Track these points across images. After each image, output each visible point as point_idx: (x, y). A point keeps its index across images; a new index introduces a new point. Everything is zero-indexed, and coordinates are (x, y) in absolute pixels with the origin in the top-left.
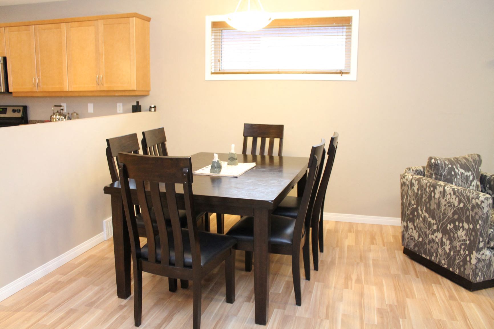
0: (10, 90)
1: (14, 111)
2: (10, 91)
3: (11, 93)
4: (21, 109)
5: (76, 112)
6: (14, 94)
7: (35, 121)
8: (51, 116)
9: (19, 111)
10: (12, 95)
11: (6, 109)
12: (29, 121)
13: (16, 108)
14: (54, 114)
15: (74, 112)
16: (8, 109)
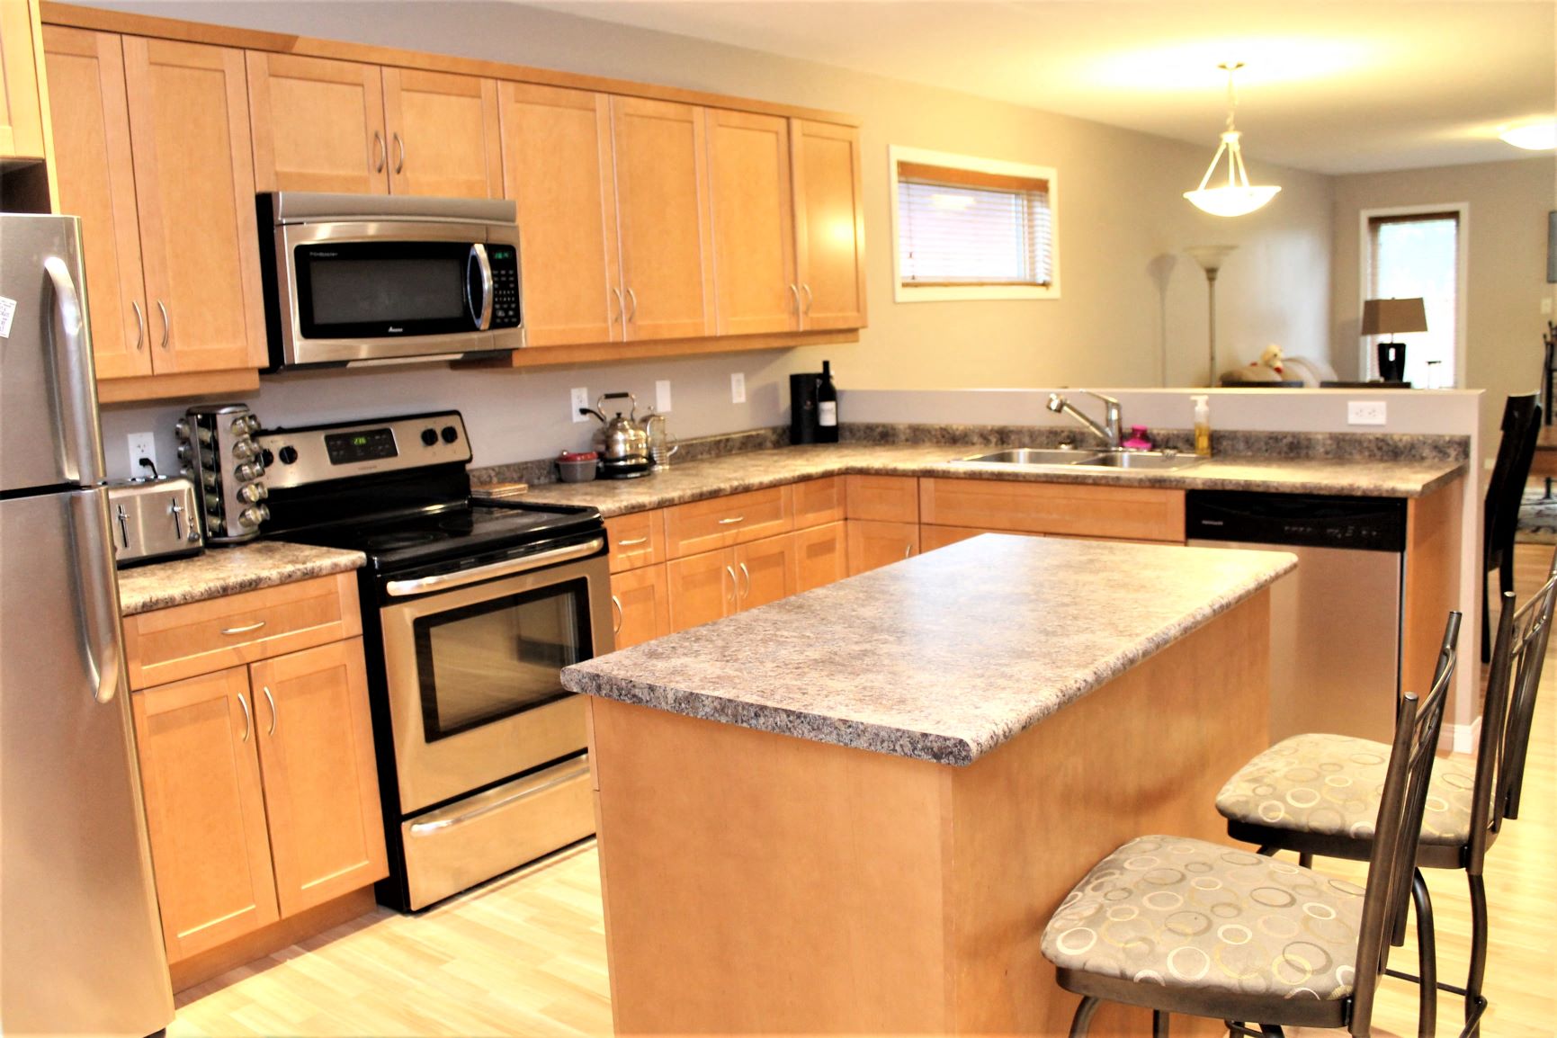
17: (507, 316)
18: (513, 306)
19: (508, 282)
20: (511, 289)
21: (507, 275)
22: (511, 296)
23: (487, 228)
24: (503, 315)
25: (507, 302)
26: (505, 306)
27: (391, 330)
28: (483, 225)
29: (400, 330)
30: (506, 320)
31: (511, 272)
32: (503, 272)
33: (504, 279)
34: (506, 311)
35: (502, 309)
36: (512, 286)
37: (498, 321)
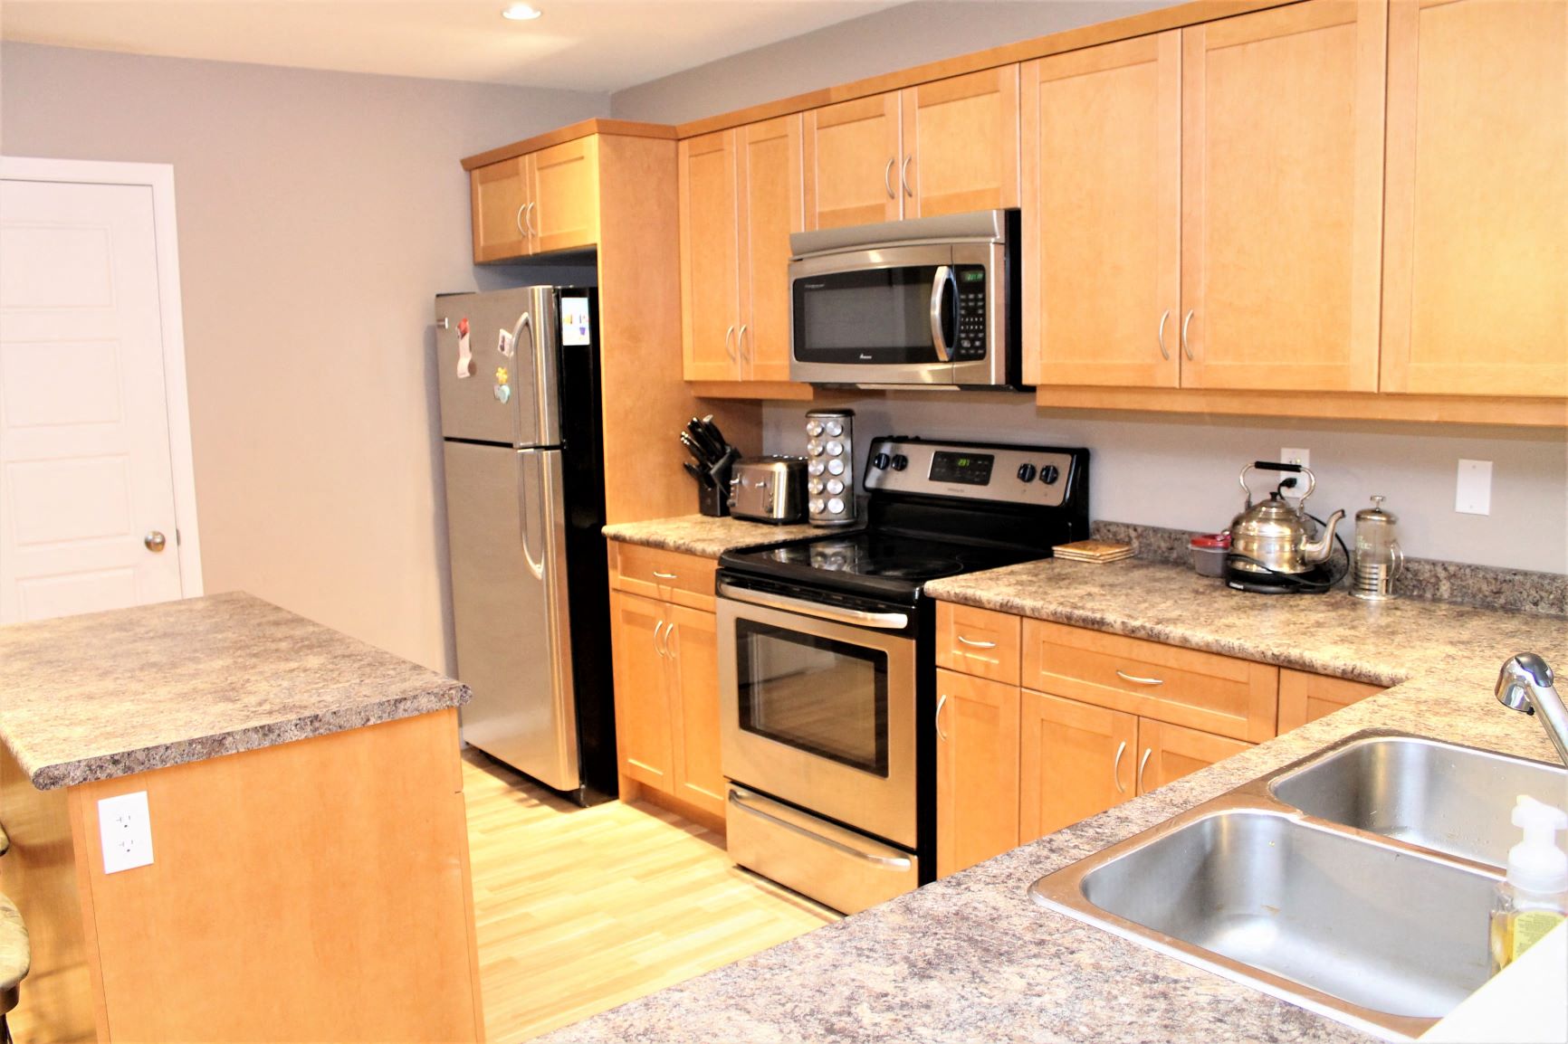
0: (1029, 376)
1: (1026, 474)
2: (1027, 379)
3: (1032, 389)
4: (1064, 463)
5: (1383, 507)
6: (1043, 399)
7: (1128, 526)
8: (1237, 523)
9: (1050, 476)
10: (1034, 399)
11: (990, 459)
12: (1092, 526)
13: (1039, 461)
14: (1251, 511)
15: (1373, 506)
16: (995, 461)
17: (973, 347)
18: (981, 335)
19: (975, 308)
20: (979, 316)
21: (976, 300)
22: (979, 323)
23: (951, 247)
24: (969, 345)
25: (973, 331)
26: (972, 335)
27: (862, 357)
28: (949, 244)
29: (870, 357)
30: (972, 352)
31: (980, 296)
32: (971, 296)
33: (971, 304)
34: (972, 341)
35: (967, 338)
36: (980, 312)
37: (963, 352)
